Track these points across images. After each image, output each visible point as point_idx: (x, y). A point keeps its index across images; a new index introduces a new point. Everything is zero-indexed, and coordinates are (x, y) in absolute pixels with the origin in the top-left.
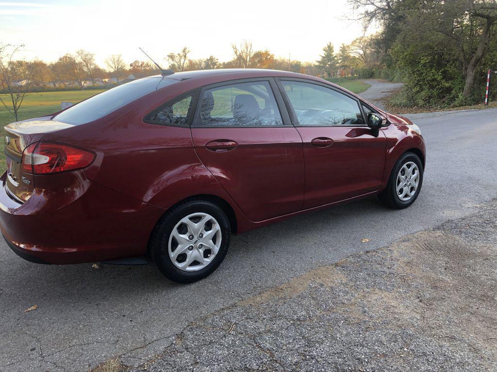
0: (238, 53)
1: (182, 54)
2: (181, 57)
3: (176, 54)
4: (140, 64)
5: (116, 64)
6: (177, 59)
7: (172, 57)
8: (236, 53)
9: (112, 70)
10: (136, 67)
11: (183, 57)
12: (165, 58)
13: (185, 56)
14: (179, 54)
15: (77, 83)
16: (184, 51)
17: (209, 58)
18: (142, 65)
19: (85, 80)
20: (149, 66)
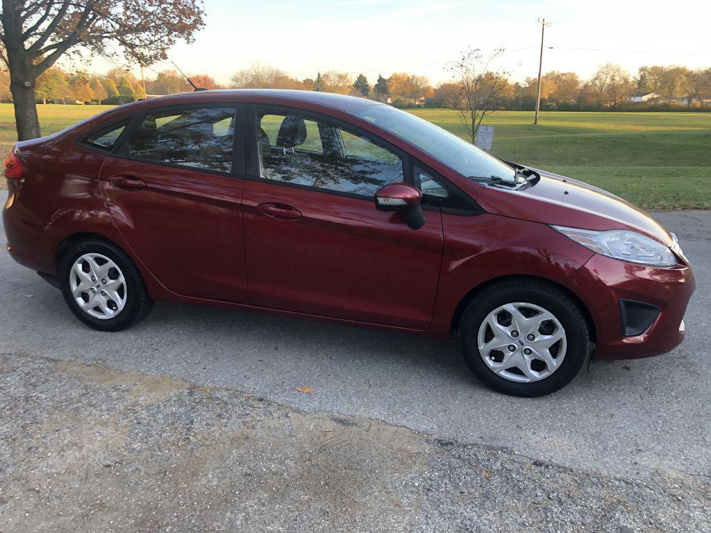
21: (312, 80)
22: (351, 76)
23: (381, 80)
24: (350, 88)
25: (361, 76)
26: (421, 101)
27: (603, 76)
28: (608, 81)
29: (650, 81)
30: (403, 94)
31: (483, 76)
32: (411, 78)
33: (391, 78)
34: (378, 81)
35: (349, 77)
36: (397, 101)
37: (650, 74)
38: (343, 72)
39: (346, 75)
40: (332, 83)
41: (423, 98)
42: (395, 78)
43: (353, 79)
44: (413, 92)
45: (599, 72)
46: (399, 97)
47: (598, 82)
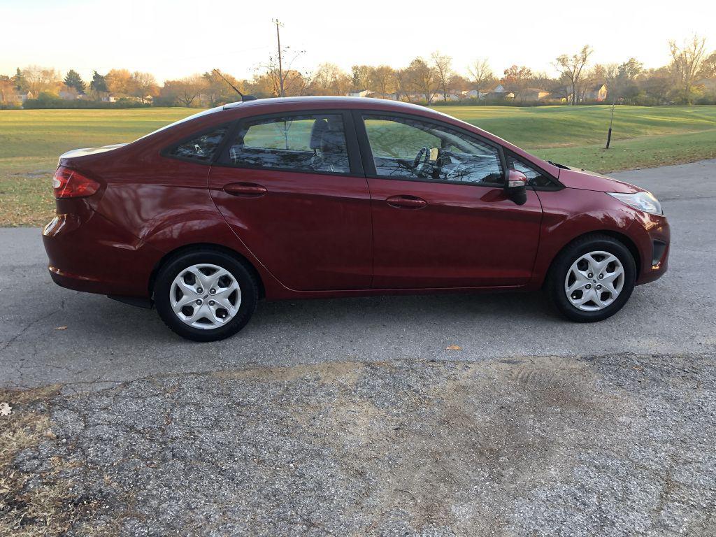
0: (678, 54)
1: (579, 56)
2: (577, 61)
3: (570, 57)
4: (518, 71)
5: (480, 70)
6: (571, 64)
7: (563, 61)
8: (674, 53)
9: (472, 79)
10: (512, 76)
11: (581, 61)
12: (552, 63)
13: (584, 60)
14: (575, 57)
15: (424, 96)
16: (584, 51)
17: (626, 62)
18: (520, 72)
19: (436, 91)
20: (531, 74)
21: (7, 77)
22: (59, 72)
23: (97, 76)
24: (59, 85)
25: (72, 72)
26: (150, 100)
27: (325, 74)
28: (329, 79)
29: (363, 78)
30: (126, 92)
31: (210, 74)
32: (134, 76)
33: (109, 74)
34: (94, 77)
35: (56, 73)
36: (121, 99)
37: (361, 72)
38: (48, 67)
39: (52, 71)
40: (36, 80)
41: (149, 97)
42: (114, 75)
43: (63, 77)
44: (139, 90)
45: (320, 70)
46: (122, 95)
47: (320, 80)
